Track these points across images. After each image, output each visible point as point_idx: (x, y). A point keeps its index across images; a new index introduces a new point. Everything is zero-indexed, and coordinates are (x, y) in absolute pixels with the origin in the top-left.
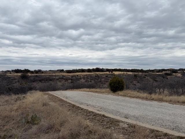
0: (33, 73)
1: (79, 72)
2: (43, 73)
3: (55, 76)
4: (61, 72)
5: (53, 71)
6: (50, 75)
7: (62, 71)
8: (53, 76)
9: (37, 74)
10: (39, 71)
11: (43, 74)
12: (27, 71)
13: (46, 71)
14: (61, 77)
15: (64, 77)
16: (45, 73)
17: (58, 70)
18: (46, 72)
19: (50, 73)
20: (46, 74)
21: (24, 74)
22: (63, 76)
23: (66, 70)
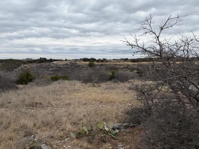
0: (99, 62)
2: (107, 62)
3: (120, 65)
4: (125, 61)
5: (117, 60)
6: (114, 64)
7: (126, 60)
8: (117, 65)
9: (103, 63)
10: (104, 60)
11: (107, 63)
12: (93, 60)
13: (110, 60)
14: (126, 66)
15: (129, 67)
16: (110, 62)
17: (122, 59)
18: (110, 61)
19: (114, 62)
20: (110, 63)
21: (91, 62)
22: (128, 65)
23: (131, 59)
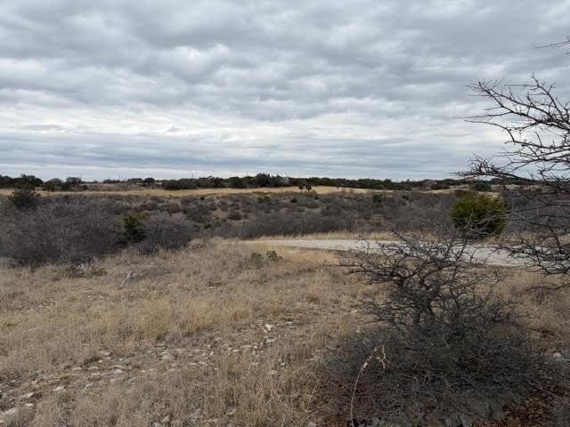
0: (53, 190)
1: (206, 187)
2: (85, 188)
3: (129, 198)
4: (144, 186)
5: (118, 182)
6: (110, 197)
7: (149, 182)
8: (120, 198)
9: (68, 193)
10: (74, 183)
11: (86, 193)
12: (32, 182)
13: (96, 182)
14: (149, 201)
15: (160, 205)
16: (93, 190)
17: (134, 181)
18: (95, 186)
19: (109, 190)
20: (96, 192)
21: (23, 191)
22: (155, 199)
23: (164, 181)
